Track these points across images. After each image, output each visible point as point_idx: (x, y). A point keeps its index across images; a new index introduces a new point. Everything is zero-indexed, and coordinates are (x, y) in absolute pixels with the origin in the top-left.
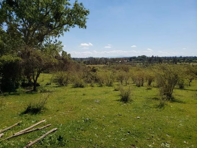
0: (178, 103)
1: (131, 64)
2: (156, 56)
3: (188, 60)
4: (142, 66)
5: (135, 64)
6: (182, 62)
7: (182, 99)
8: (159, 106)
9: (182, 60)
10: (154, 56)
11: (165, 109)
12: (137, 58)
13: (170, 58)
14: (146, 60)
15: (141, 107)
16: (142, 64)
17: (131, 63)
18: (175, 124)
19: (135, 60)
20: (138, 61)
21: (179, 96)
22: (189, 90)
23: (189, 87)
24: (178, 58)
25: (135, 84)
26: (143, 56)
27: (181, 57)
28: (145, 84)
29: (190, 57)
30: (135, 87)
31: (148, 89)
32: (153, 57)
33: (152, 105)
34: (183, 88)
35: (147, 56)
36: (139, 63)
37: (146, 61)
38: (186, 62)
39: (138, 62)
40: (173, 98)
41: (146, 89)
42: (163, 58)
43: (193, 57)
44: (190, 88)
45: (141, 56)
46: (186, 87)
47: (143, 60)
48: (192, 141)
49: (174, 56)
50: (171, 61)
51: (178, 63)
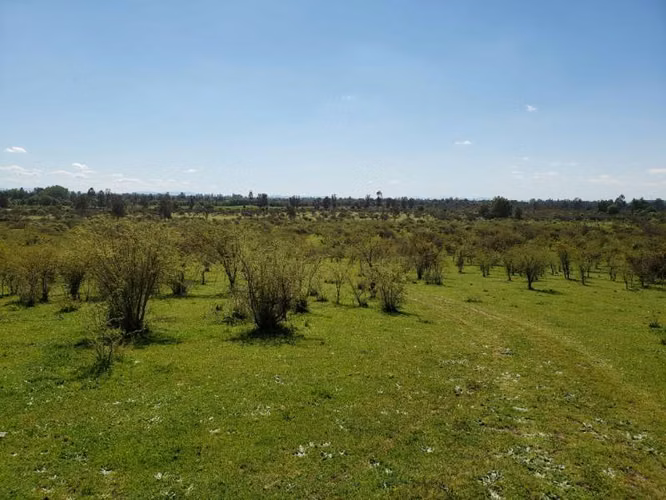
0: (159, 346)
1: (5, 220)
2: (104, 191)
3: (202, 204)
4: (49, 224)
5: (24, 217)
6: (187, 211)
7: (173, 330)
8: (92, 372)
9: (185, 205)
10: (97, 190)
11: (115, 375)
12: (32, 194)
13: (151, 197)
14: (66, 204)
15: (19, 388)
16: (51, 217)
17: (6, 213)
18: (139, 421)
19: (23, 203)
20: (36, 207)
21: (167, 320)
22: (198, 297)
23: (201, 287)
24: (174, 198)
25: (16, 298)
26: (53, 187)
27: (182, 196)
28: (58, 291)
29: (207, 198)
30: (14, 310)
31: (66, 311)
32: (91, 193)
33: (68, 370)
34: (184, 291)
35: (70, 190)
36: (42, 214)
37: (67, 207)
38: (198, 211)
39: (34, 213)
40: (147, 331)
41: (56, 313)
42: (128, 196)
43: (215, 198)
44: (205, 290)
45: (48, 189)
46: (191, 291)
47: (55, 203)
48: (181, 466)
49: (163, 192)
50: (153, 207)
51: (174, 215)
